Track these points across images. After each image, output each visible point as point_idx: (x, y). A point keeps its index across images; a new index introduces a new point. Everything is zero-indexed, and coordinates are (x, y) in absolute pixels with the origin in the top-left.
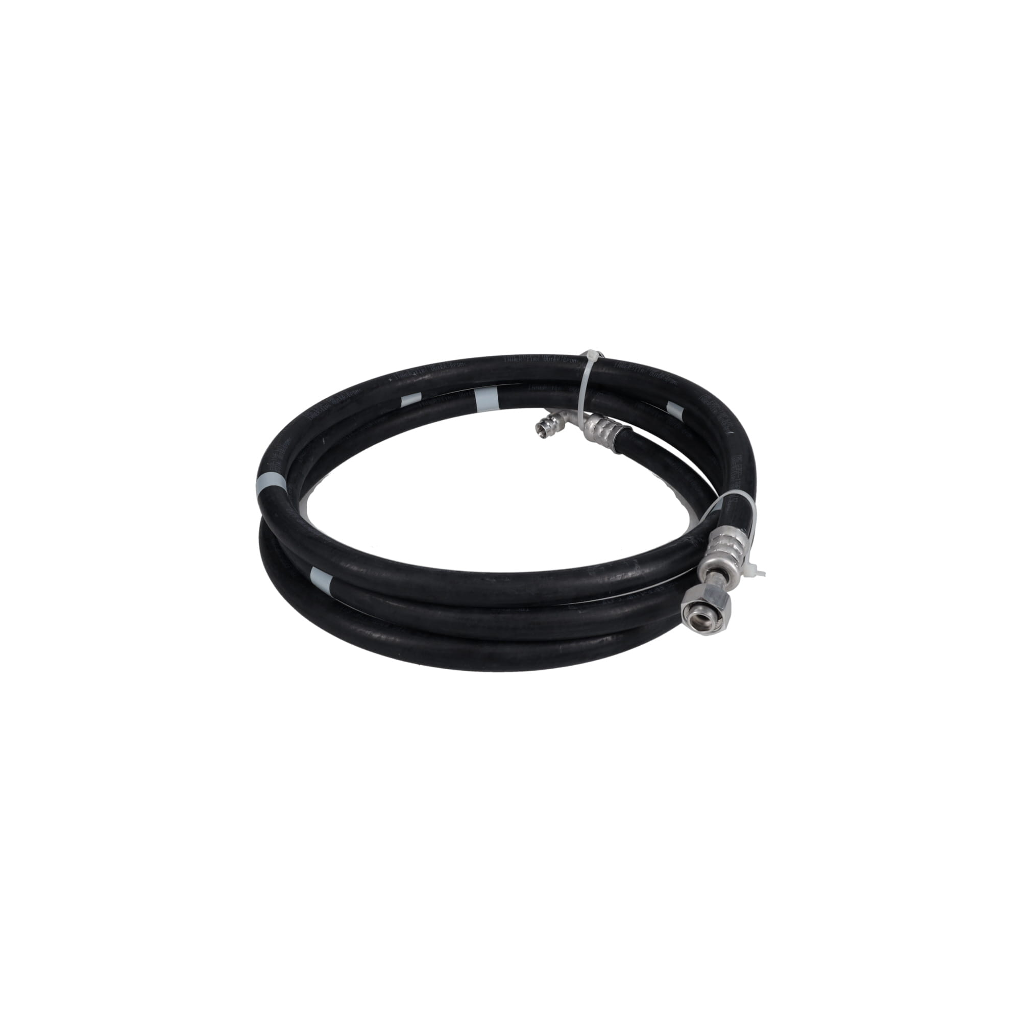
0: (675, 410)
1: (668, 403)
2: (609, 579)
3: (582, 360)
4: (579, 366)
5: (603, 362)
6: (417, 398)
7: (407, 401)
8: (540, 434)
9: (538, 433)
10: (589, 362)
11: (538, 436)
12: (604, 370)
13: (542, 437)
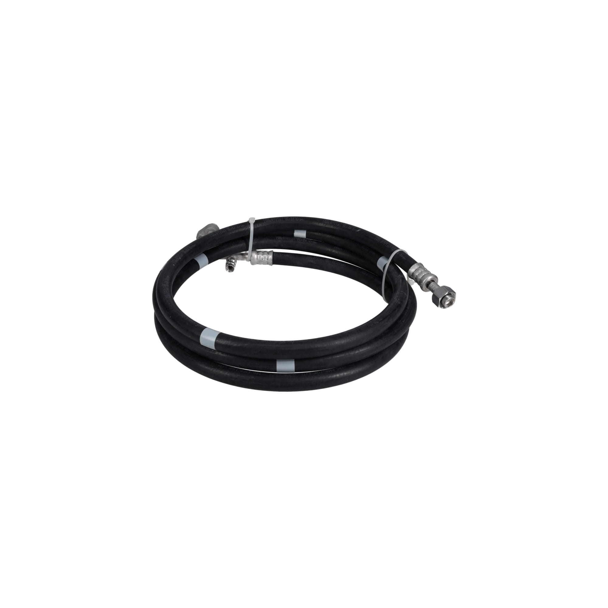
0: (300, 234)
1: (295, 232)
3: (247, 224)
4: (246, 228)
5: (257, 222)
8: (228, 271)
9: (227, 271)
10: (251, 224)
11: (227, 273)
12: (260, 225)
13: (229, 272)
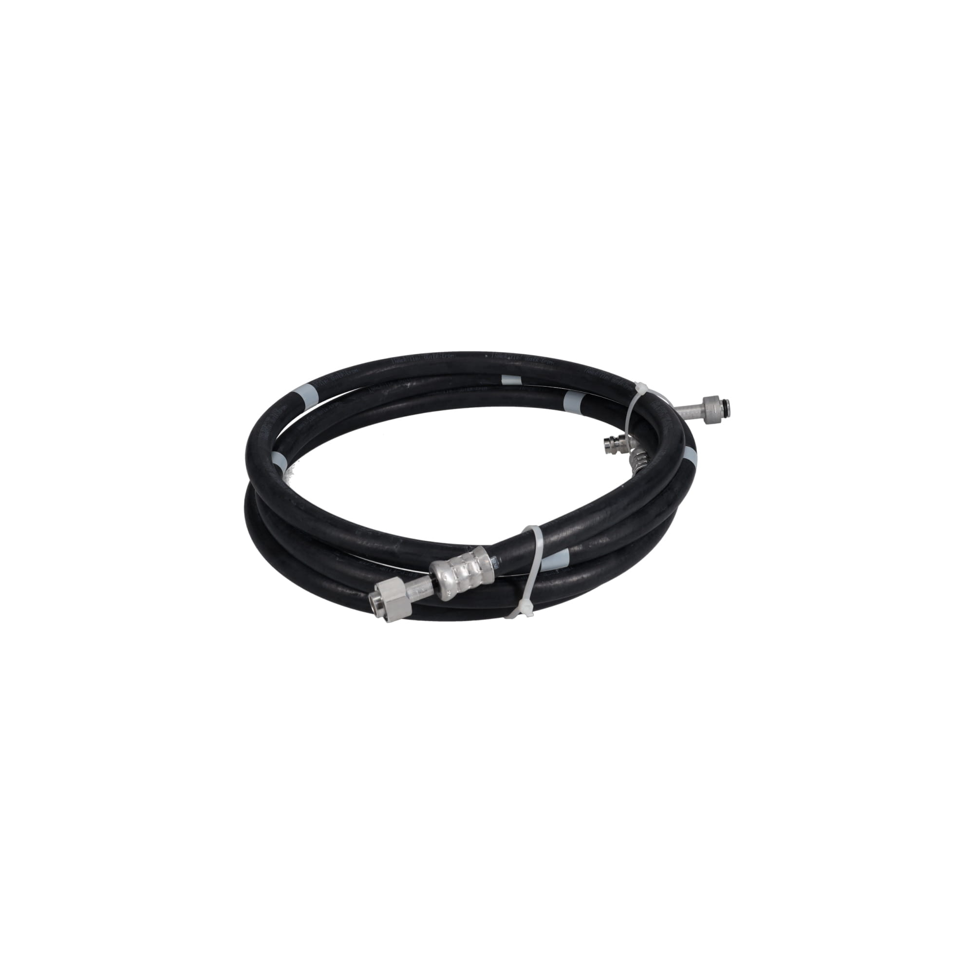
2: (367, 543)
6: (516, 381)
7: (506, 380)
